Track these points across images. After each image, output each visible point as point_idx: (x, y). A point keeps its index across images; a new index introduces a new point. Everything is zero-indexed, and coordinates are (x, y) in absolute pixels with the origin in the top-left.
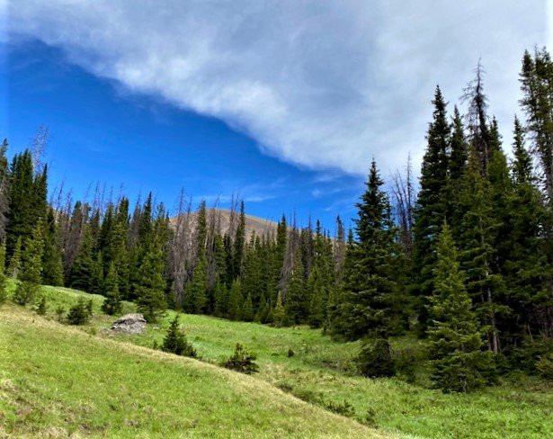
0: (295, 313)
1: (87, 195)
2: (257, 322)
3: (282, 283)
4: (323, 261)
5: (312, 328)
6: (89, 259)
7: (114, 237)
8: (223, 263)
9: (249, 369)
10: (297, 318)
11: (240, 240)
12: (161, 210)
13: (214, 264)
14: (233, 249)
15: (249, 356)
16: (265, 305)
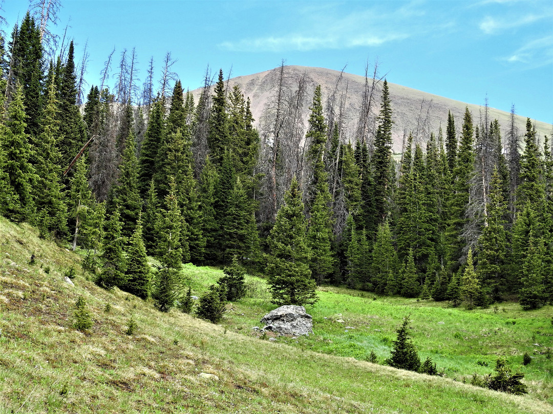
0: (494, 283)
1: (105, 76)
2: (425, 297)
3: (468, 232)
4: (538, 191)
5: (526, 309)
6: (135, 194)
7: (170, 156)
8: (357, 193)
9: (518, 390)
10: (496, 290)
11: (383, 152)
12: (237, 99)
13: (342, 197)
14: (373, 169)
15: (514, 374)
16: (438, 269)
